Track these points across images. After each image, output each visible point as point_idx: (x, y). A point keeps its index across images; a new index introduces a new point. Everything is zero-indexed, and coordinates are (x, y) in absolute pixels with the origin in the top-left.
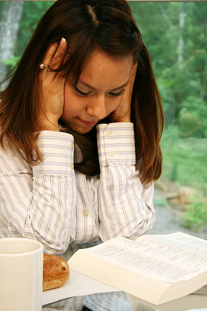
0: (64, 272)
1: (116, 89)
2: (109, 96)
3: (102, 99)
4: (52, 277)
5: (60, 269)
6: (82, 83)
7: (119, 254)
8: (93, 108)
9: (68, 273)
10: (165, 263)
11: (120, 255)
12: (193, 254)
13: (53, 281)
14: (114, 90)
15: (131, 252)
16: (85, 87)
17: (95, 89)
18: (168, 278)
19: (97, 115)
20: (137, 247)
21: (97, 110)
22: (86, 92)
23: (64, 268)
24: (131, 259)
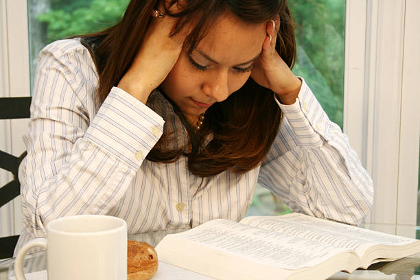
0: (152, 260)
1: (244, 64)
2: (233, 72)
3: (224, 75)
4: (137, 268)
5: (146, 257)
6: (201, 53)
7: (220, 238)
8: (211, 87)
9: (156, 262)
10: (282, 247)
11: (222, 240)
12: (316, 237)
13: (138, 273)
14: (241, 64)
15: (235, 236)
16: (204, 59)
17: (217, 63)
18: (289, 265)
19: (215, 96)
20: (244, 230)
21: (217, 89)
22: (203, 65)
23: (151, 256)
24: (237, 244)
